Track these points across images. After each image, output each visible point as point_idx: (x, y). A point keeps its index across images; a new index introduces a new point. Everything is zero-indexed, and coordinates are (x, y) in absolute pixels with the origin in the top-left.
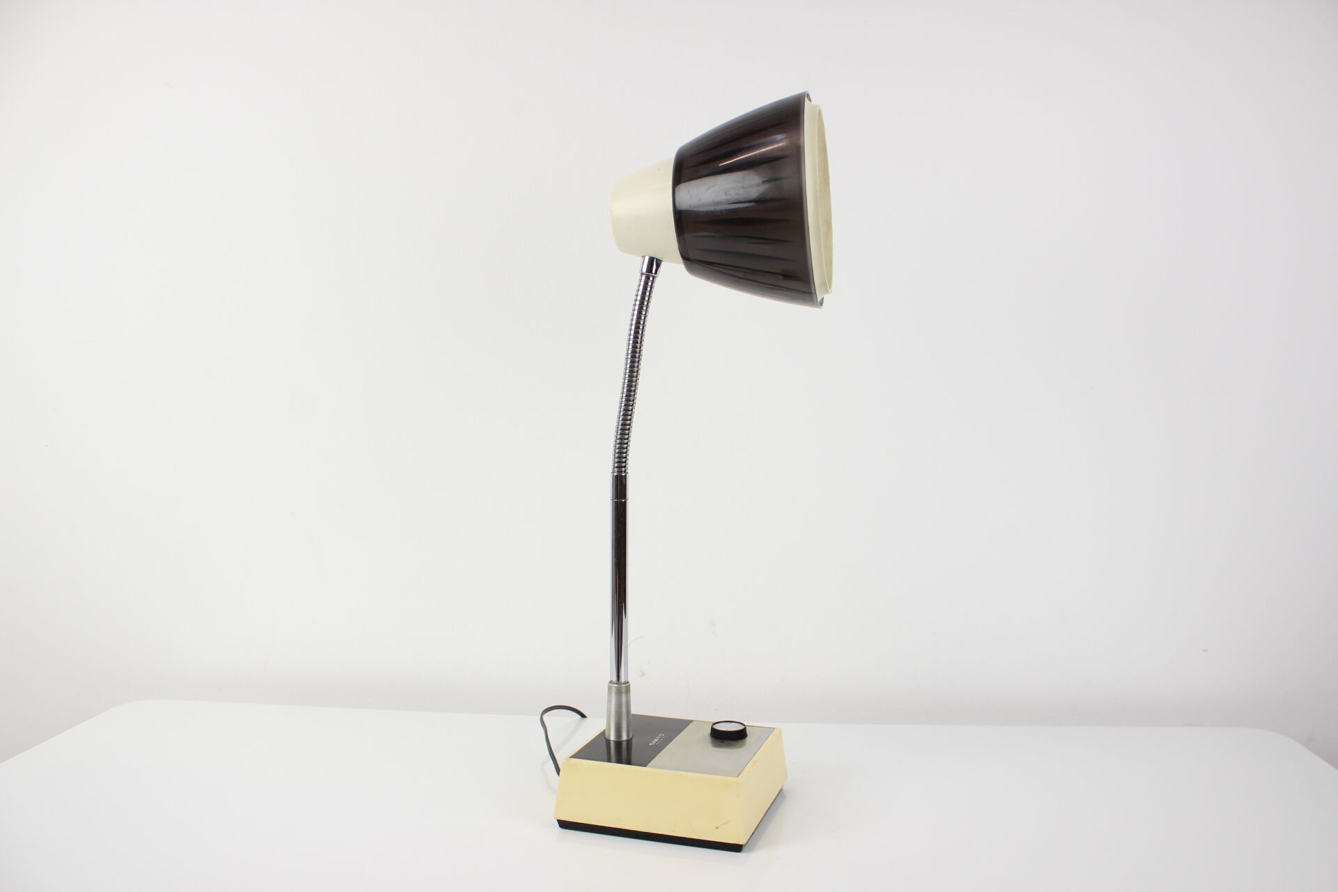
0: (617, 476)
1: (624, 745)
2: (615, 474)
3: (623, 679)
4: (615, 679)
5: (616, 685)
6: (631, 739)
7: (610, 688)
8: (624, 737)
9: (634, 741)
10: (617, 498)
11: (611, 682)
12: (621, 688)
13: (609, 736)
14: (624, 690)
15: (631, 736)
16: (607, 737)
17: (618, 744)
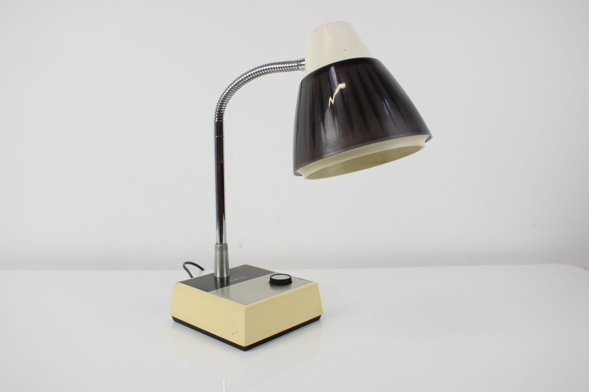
0: (217, 122)
1: (225, 279)
2: (216, 121)
3: (224, 242)
4: (219, 242)
5: (219, 246)
6: (229, 276)
7: (216, 246)
8: (225, 276)
9: (231, 278)
10: (217, 135)
11: (217, 244)
12: (222, 247)
13: (216, 274)
14: (224, 248)
15: (229, 275)
16: (215, 276)
17: (222, 279)
